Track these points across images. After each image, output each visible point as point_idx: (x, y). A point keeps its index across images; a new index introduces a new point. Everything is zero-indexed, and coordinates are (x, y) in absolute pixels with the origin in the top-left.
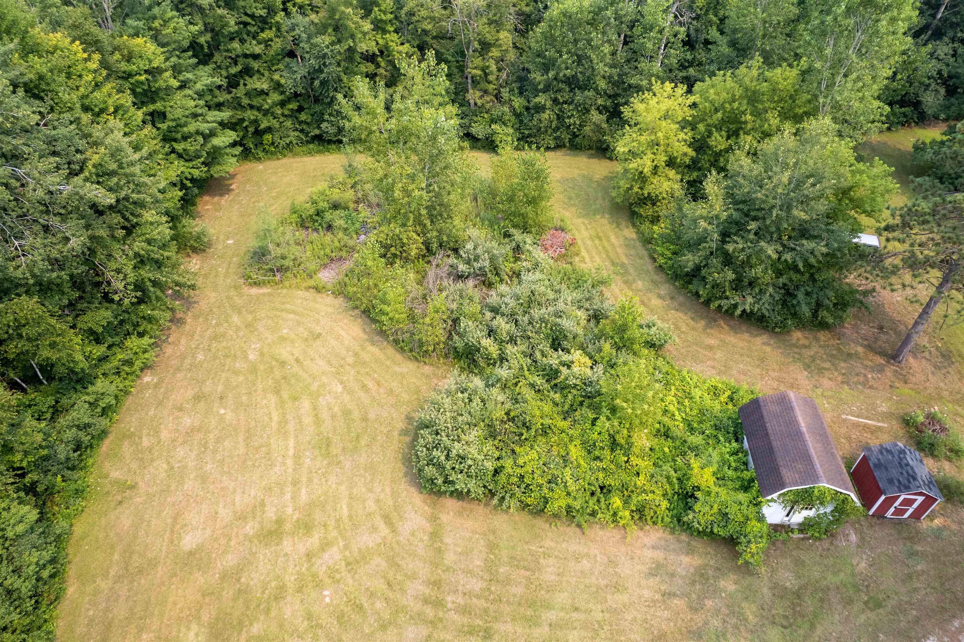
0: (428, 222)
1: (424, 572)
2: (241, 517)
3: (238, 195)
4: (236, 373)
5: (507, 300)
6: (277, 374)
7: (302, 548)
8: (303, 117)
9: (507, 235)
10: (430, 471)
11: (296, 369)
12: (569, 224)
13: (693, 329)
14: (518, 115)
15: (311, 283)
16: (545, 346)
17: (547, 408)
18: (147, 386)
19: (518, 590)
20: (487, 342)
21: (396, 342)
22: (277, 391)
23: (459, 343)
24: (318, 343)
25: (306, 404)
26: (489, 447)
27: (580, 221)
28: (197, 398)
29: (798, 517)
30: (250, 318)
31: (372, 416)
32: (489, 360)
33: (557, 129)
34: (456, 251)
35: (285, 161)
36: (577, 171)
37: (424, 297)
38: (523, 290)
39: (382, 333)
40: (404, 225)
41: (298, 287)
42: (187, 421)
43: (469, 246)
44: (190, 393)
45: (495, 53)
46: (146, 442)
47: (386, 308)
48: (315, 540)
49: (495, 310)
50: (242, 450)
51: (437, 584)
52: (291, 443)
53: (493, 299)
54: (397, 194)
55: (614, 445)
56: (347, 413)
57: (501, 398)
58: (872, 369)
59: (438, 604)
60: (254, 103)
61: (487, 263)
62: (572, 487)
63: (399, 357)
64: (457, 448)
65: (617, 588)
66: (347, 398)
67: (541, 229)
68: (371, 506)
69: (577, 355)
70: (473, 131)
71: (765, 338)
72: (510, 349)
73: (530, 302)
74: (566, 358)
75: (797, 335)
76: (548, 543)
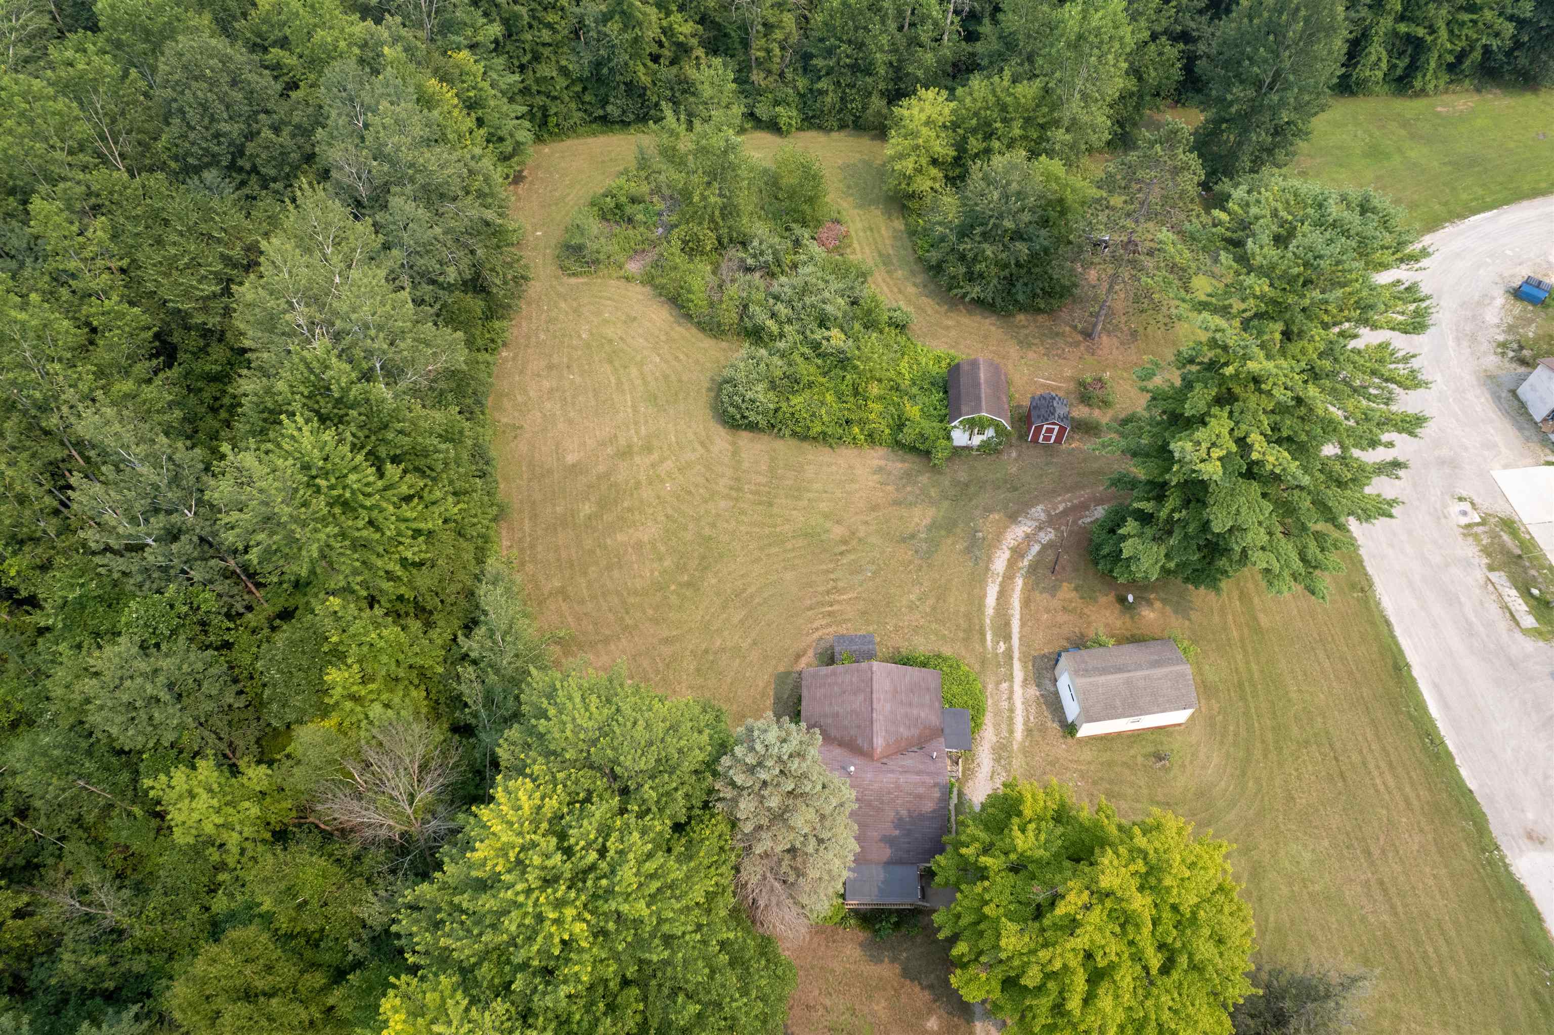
0: (719, 220)
1: (729, 472)
2: (603, 444)
3: (532, 183)
4: (575, 348)
5: (786, 289)
6: (607, 348)
7: (647, 461)
8: (587, 98)
9: (788, 229)
10: (731, 410)
11: (621, 345)
12: (845, 215)
13: (937, 312)
14: (802, 96)
15: (622, 273)
16: (814, 326)
17: (812, 369)
18: (506, 360)
19: (790, 482)
20: (770, 323)
21: (699, 323)
22: (610, 362)
23: (749, 324)
24: (635, 324)
25: (634, 371)
26: (771, 394)
27: (856, 211)
28: (550, 367)
29: (977, 440)
30: (575, 304)
31: (685, 378)
32: (772, 338)
33: (839, 112)
34: (744, 244)
35: (569, 142)
36: (858, 156)
37: (720, 286)
38: (798, 281)
39: (689, 317)
40: (700, 224)
41: (610, 277)
42: (546, 384)
43: (756, 243)
44: (543, 364)
45: (778, 35)
46: (520, 399)
47: (691, 296)
48: (655, 456)
49: (777, 298)
50: (593, 403)
51: (738, 479)
52: (628, 397)
53: (776, 288)
54: (696, 199)
55: (856, 393)
56: (666, 377)
57: (780, 363)
58: (1071, 345)
59: (739, 490)
60: (543, 89)
61: (770, 258)
62: (826, 418)
63: (701, 335)
64: (749, 395)
65: (852, 481)
66: (664, 366)
67: (819, 223)
68: (691, 436)
69: (835, 332)
70: (757, 112)
71: (993, 319)
72: (787, 328)
73: (804, 291)
74: (827, 334)
75: (1021, 318)
76: (810, 457)
